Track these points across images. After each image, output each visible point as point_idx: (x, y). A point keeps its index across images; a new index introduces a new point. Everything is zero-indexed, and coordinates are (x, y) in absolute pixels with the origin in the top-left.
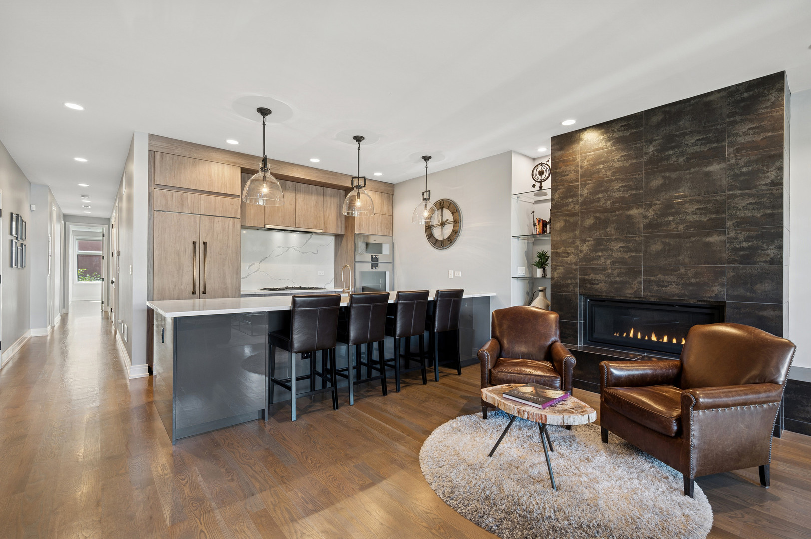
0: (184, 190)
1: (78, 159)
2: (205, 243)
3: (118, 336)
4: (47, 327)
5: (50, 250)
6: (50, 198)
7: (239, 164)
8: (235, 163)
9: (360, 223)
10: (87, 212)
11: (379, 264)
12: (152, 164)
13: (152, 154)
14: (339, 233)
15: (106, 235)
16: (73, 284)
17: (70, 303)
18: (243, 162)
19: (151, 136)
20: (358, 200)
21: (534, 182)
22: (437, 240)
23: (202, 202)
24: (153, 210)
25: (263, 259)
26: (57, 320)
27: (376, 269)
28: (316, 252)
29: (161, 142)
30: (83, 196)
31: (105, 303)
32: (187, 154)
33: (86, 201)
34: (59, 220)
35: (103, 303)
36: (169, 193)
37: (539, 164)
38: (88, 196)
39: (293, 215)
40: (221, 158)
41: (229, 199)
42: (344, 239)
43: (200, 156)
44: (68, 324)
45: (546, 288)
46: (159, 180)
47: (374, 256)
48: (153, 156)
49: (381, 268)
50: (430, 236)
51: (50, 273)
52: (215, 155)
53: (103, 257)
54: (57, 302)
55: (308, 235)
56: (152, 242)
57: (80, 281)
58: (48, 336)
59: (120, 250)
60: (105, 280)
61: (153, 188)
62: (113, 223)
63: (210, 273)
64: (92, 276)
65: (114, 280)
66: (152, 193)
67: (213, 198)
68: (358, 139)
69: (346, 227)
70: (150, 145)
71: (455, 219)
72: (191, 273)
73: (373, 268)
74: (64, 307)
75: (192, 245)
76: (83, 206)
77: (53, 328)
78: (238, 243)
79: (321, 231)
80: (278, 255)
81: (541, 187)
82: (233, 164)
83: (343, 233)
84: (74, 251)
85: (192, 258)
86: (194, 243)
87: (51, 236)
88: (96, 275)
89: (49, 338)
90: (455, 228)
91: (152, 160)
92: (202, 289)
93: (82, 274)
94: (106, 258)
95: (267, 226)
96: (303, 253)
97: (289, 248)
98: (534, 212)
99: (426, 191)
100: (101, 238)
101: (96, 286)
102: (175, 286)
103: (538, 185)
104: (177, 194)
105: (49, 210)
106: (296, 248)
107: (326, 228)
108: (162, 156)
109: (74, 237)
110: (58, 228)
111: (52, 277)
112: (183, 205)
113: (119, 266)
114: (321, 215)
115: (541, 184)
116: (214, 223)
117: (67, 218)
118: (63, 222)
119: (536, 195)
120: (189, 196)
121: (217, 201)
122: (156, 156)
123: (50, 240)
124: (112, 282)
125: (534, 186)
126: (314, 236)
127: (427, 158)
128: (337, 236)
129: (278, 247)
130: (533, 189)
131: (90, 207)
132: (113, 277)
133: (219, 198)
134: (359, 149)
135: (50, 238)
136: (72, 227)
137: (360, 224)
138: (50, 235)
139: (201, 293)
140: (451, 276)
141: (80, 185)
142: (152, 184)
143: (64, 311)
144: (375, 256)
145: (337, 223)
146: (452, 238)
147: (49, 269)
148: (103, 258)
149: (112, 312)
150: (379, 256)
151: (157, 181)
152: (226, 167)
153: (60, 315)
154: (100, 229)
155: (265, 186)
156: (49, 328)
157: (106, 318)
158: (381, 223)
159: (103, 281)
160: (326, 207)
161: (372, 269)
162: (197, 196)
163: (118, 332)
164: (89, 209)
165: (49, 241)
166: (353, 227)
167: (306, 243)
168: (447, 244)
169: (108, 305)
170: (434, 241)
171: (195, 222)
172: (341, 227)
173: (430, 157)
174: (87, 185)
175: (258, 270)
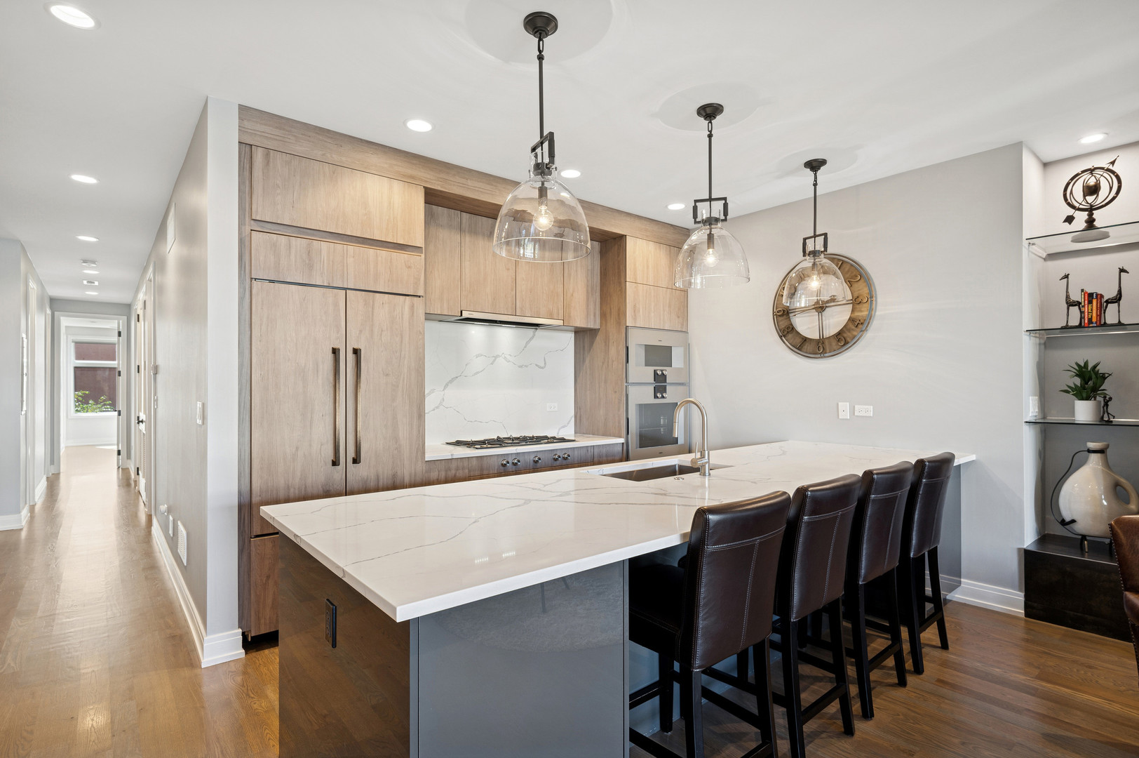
0: (313, 235)
1: (78, 178)
2: (356, 352)
3: (156, 529)
4: (20, 512)
5: (25, 360)
6: (23, 266)
7: (422, 180)
8: (412, 177)
9: (635, 306)
10: (92, 294)
11: (668, 388)
12: (247, 174)
13: (246, 149)
14: (592, 327)
15: (124, 334)
16: (67, 417)
17: (62, 450)
18: (428, 176)
19: (244, 111)
20: (711, 250)
21: (1070, 212)
22: (805, 340)
23: (351, 260)
24: (248, 280)
25: (451, 381)
26: (41, 488)
27: (663, 397)
28: (542, 365)
29: (265, 125)
30: (85, 261)
31: (124, 453)
32: (318, 154)
33: (91, 272)
34: (41, 307)
35: (119, 453)
36: (283, 239)
37: (1083, 172)
38: (94, 262)
39: (512, 290)
40: (386, 166)
41: (400, 257)
42: (599, 339)
43: (344, 159)
44: (59, 497)
45: (1108, 446)
46: (262, 211)
47: (659, 373)
48: (248, 156)
49: (671, 395)
50: (787, 331)
51: (25, 408)
52: (375, 159)
53: (119, 372)
54: (40, 450)
55: (529, 332)
56: (247, 352)
57: (79, 411)
58: (21, 529)
59: (160, 362)
60: (124, 413)
61: (248, 229)
62: (140, 312)
63: (366, 416)
64: (97, 402)
65: (143, 417)
66: (247, 239)
67: (371, 252)
68: (710, 112)
69: (603, 316)
70: (242, 130)
71: (856, 295)
72: (329, 420)
73: (659, 395)
74: (52, 462)
75: (330, 356)
76: (85, 282)
77: (32, 508)
78: (421, 350)
79: (561, 323)
80: (478, 373)
81: (1090, 223)
82: (408, 180)
83: (597, 326)
84: (68, 362)
85: (331, 385)
86: (335, 351)
87: (27, 338)
88: (104, 401)
89: (24, 534)
90: (857, 314)
91: (247, 166)
92: (351, 454)
93: (80, 399)
94: (124, 373)
95: (466, 315)
96: (521, 367)
97: (496, 357)
98: (1066, 277)
99: (815, 236)
100: (114, 339)
101: (105, 422)
102: (297, 449)
103: (1081, 217)
104: (299, 244)
105: (22, 288)
106: (508, 357)
107: (570, 316)
108: (267, 156)
109: (67, 337)
110: (40, 322)
111: (29, 415)
112: (310, 267)
113: (155, 394)
114: (560, 290)
115: (1091, 215)
116: (373, 309)
117: (56, 304)
118: (49, 312)
119: (1075, 240)
120: (325, 247)
121: (380, 258)
122: (254, 156)
123: (25, 345)
124: (139, 422)
125: (1069, 219)
126: (539, 332)
127: (814, 165)
128: (579, 332)
129: (477, 356)
130: (1067, 227)
131: (96, 283)
132: (140, 410)
133: (383, 254)
134: (710, 136)
135: (25, 340)
136: (65, 322)
137: (635, 310)
138: (24, 336)
139: (350, 460)
140: (845, 414)
141: (82, 238)
142: (247, 219)
143: (53, 470)
144: (662, 371)
145: (588, 306)
146: (847, 335)
147: (22, 401)
148: (119, 375)
149: (138, 474)
150: (668, 371)
151: (257, 212)
152: (397, 187)
153: (45, 478)
154: (113, 324)
155: (543, 212)
156: (25, 513)
157: (127, 483)
158: (670, 306)
159: (119, 414)
160: (570, 275)
161: (656, 397)
162: (339, 247)
163: (155, 521)
164: (95, 289)
165: (23, 347)
166: (621, 314)
167: (525, 347)
168: (835, 347)
169: (129, 457)
170: (798, 341)
171: (336, 305)
172: (595, 316)
173: (823, 162)
174: (93, 240)
175: (441, 404)
